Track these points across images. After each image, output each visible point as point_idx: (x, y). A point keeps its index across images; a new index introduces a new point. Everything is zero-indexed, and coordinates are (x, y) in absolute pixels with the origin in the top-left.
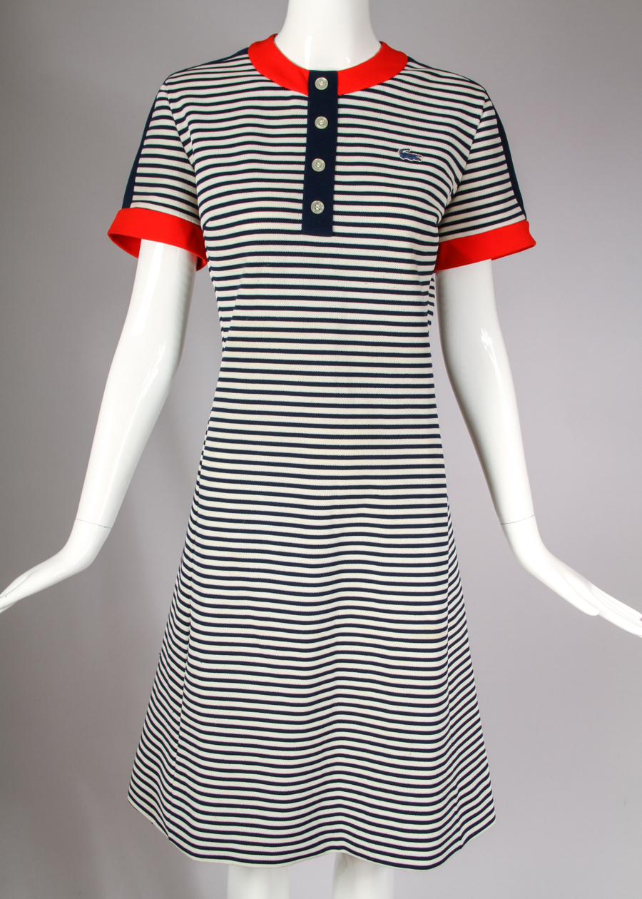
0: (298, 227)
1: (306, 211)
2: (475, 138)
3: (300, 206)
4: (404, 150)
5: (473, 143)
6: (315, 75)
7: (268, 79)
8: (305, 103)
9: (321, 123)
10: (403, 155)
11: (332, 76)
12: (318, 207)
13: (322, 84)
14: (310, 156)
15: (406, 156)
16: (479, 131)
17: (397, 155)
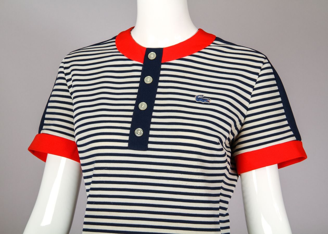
0: (126, 145)
1: (132, 134)
2: (255, 87)
3: (128, 132)
4: (199, 96)
5: (253, 90)
6: (149, 50)
7: (121, 54)
8: (140, 68)
9: (149, 80)
10: (198, 99)
11: (159, 51)
12: (139, 132)
13: (152, 56)
14: (138, 101)
15: (200, 100)
16: (257, 83)
17: (194, 99)
